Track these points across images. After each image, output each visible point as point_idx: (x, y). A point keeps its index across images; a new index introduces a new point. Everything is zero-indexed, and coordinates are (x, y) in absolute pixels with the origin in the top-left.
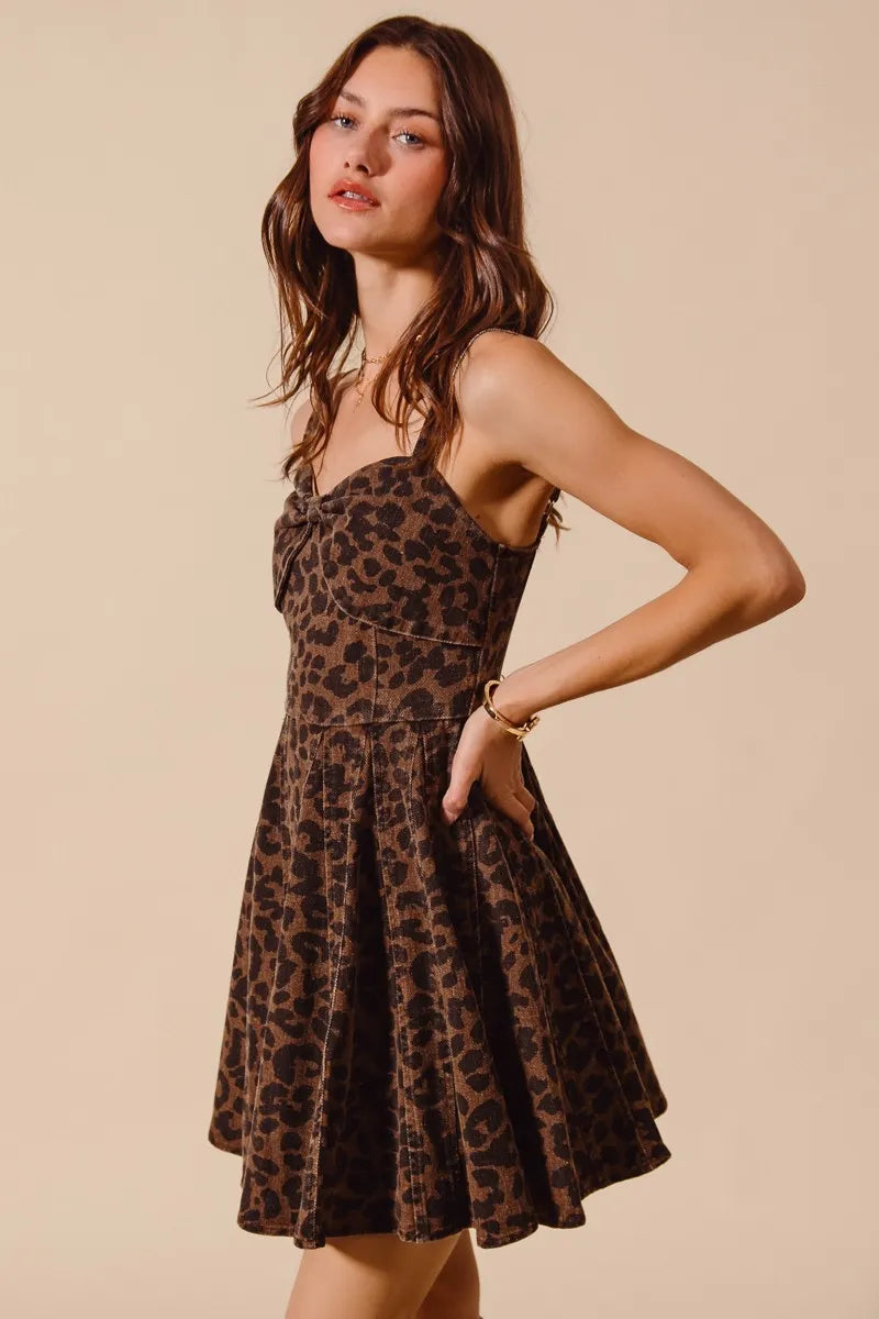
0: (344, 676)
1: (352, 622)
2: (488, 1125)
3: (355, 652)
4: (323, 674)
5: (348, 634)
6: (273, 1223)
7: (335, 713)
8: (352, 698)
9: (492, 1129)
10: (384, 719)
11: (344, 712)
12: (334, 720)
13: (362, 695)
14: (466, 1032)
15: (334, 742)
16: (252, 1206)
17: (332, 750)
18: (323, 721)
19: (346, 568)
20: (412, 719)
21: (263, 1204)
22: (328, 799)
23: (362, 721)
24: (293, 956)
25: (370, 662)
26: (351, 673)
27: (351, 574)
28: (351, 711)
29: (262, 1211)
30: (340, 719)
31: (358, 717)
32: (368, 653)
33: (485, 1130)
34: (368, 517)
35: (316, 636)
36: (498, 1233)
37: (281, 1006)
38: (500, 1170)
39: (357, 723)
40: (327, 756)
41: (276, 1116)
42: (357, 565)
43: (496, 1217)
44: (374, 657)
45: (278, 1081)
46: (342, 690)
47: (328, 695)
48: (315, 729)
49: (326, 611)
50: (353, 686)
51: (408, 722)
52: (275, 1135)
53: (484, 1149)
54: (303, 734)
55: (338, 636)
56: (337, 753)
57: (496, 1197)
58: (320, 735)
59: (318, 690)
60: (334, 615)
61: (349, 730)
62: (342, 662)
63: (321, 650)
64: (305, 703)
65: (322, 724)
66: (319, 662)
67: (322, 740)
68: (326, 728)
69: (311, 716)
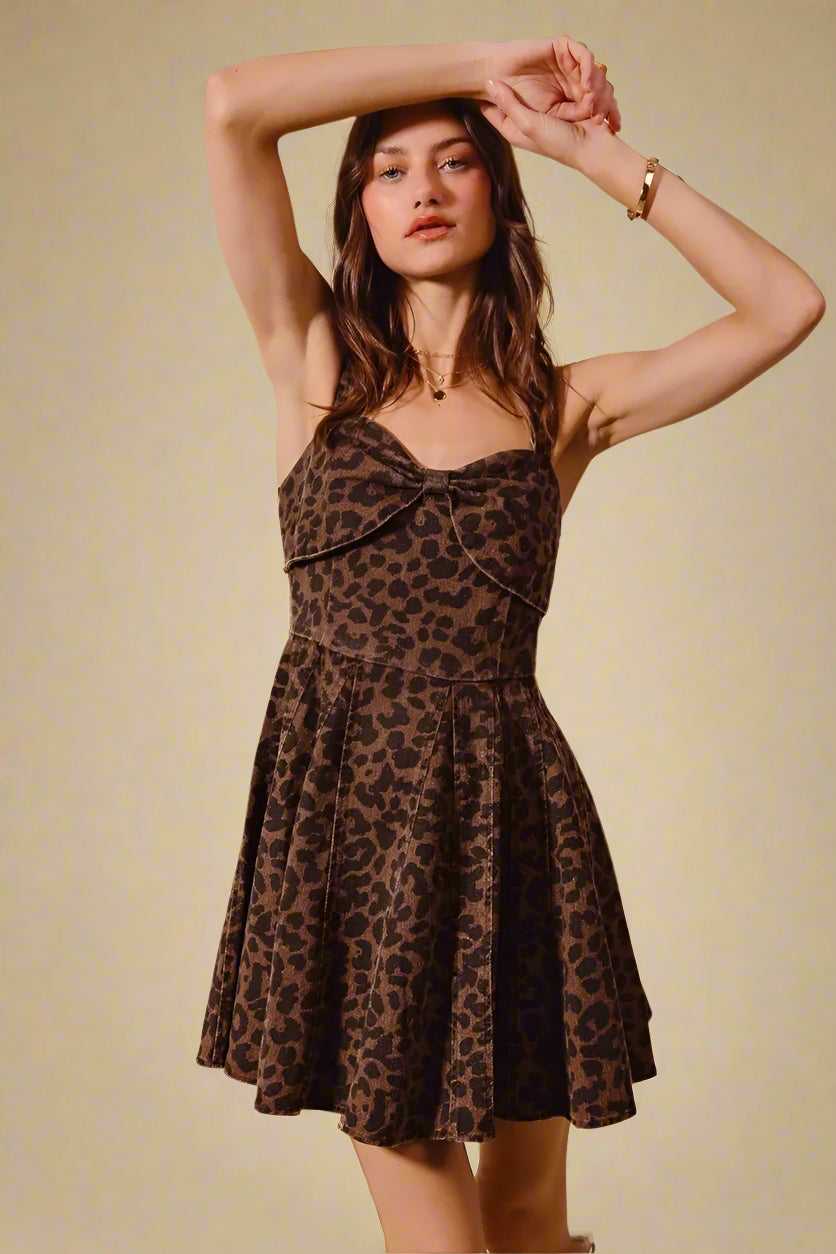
1: (493, 588)
2: (596, 1022)
3: (485, 617)
4: (452, 632)
5: (482, 599)
7: (465, 669)
9: (600, 1026)
10: (506, 676)
11: (472, 668)
12: (464, 676)
13: (489, 654)
14: (584, 942)
15: (461, 695)
17: (460, 702)
18: (452, 676)
19: (498, 543)
20: (522, 675)
22: (458, 746)
23: (491, 677)
25: (500, 625)
27: (503, 549)
28: (480, 668)
30: (470, 674)
31: (486, 673)
32: (500, 617)
33: (594, 1027)
34: (518, 499)
35: (446, 599)
36: (600, 1115)
38: (604, 1062)
39: (486, 679)
40: (456, 708)
42: (513, 541)
43: (599, 1102)
44: (505, 621)
46: (472, 650)
47: (458, 653)
48: (436, 682)
49: (456, 577)
50: (480, 646)
51: (520, 679)
53: (592, 1043)
54: (417, 685)
55: (470, 601)
56: (465, 705)
57: (600, 1085)
58: (448, 688)
59: (446, 647)
60: (469, 582)
61: (477, 685)
62: (473, 624)
63: (448, 611)
64: (427, 657)
65: (451, 679)
66: (446, 622)
67: (450, 692)
68: (454, 682)
69: (436, 671)
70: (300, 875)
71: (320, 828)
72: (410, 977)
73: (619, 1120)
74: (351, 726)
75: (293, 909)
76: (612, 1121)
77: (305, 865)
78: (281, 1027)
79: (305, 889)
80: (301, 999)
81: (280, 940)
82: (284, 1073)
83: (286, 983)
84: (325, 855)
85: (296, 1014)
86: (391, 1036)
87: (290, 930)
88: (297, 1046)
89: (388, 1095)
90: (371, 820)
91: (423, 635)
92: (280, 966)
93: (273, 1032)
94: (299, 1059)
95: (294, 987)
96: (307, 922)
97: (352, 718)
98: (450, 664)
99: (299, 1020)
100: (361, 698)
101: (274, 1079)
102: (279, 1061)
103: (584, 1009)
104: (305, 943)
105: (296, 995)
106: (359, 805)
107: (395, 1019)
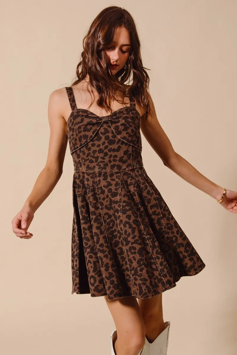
0: (124, 158)
1: (126, 144)
3: (126, 153)
4: (118, 159)
5: (124, 148)
6: (150, 294)
7: (123, 168)
8: (127, 163)
10: (135, 168)
11: (126, 167)
12: (123, 169)
13: (129, 163)
15: (124, 175)
16: (144, 292)
18: (120, 170)
21: (147, 290)
23: (131, 168)
24: (134, 226)
25: (130, 154)
26: (125, 158)
27: (127, 133)
28: (127, 167)
29: (147, 292)
30: (125, 169)
33: (188, 249)
35: (114, 150)
36: (197, 271)
37: (135, 239)
39: (129, 169)
41: (143, 266)
44: (131, 153)
45: (141, 257)
46: (124, 162)
47: (120, 164)
48: (116, 173)
50: (126, 161)
52: (144, 271)
53: (189, 253)
54: (112, 175)
55: (121, 149)
56: (125, 177)
57: (195, 263)
58: (120, 174)
59: (117, 163)
60: (119, 144)
61: (127, 171)
62: (123, 155)
63: (116, 153)
64: (113, 167)
65: (120, 171)
66: (116, 156)
67: (121, 175)
68: (121, 172)
69: (116, 170)
70: (99, 233)
71: (99, 220)
72: (137, 251)
73: (202, 270)
74: (98, 191)
75: (100, 243)
76: (200, 271)
77: (99, 230)
78: (108, 275)
79: (101, 237)
80: (110, 266)
81: (99, 252)
82: (113, 287)
83: (105, 263)
84: (103, 227)
85: (110, 270)
86: (137, 268)
87: (101, 249)
88: (114, 279)
89: (142, 284)
90: (112, 214)
91: (110, 161)
92: (102, 259)
93: (106, 277)
94: (116, 282)
95: (108, 264)
96: (105, 245)
97: (97, 188)
98: (119, 167)
99: (112, 272)
100: (98, 183)
101: (111, 289)
102: (110, 284)
103: (185, 245)
104: (106, 251)
105: (109, 265)
106: (107, 211)
107: (136, 263)
